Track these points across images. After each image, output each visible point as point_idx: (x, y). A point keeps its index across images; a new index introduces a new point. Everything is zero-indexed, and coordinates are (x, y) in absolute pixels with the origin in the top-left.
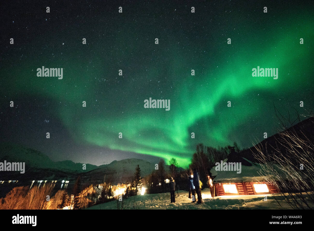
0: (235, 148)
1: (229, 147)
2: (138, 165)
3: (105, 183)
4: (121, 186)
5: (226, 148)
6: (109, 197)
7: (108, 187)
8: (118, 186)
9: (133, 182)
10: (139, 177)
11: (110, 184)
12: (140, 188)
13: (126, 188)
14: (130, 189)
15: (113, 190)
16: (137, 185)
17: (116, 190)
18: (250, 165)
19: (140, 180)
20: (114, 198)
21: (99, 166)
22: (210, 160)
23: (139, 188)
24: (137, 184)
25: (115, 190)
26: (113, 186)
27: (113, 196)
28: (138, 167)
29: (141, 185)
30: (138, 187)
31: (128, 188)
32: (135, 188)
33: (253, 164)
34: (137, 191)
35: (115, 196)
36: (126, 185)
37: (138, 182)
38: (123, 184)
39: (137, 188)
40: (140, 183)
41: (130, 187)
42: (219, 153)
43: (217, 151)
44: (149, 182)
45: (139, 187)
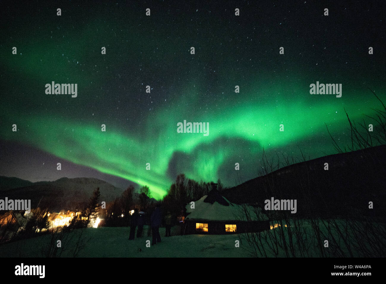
0: (217, 185)
1: (212, 184)
2: (98, 188)
3: (38, 209)
4: (65, 214)
5: (209, 184)
6: (41, 230)
7: (43, 215)
8: (60, 213)
9: (85, 209)
10: (96, 203)
11: (47, 209)
12: (94, 218)
13: (73, 217)
14: (78, 219)
15: (49, 220)
16: (90, 214)
17: (56, 220)
18: (227, 204)
19: (96, 208)
20: (48, 231)
21: (35, 183)
22: (188, 195)
23: (92, 218)
24: (91, 212)
25: (53, 219)
26: (51, 213)
27: (48, 227)
28: (97, 190)
29: (96, 215)
30: (91, 216)
31: (76, 217)
32: (87, 218)
33: (230, 204)
34: (88, 221)
35: (50, 228)
36: (74, 213)
37: (92, 210)
38: (69, 211)
39: (89, 218)
40: (96, 212)
41: (79, 216)
42: (200, 187)
43: (198, 185)
44: (108, 212)
45: (93, 216)
